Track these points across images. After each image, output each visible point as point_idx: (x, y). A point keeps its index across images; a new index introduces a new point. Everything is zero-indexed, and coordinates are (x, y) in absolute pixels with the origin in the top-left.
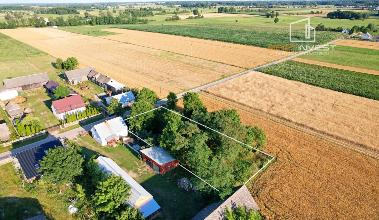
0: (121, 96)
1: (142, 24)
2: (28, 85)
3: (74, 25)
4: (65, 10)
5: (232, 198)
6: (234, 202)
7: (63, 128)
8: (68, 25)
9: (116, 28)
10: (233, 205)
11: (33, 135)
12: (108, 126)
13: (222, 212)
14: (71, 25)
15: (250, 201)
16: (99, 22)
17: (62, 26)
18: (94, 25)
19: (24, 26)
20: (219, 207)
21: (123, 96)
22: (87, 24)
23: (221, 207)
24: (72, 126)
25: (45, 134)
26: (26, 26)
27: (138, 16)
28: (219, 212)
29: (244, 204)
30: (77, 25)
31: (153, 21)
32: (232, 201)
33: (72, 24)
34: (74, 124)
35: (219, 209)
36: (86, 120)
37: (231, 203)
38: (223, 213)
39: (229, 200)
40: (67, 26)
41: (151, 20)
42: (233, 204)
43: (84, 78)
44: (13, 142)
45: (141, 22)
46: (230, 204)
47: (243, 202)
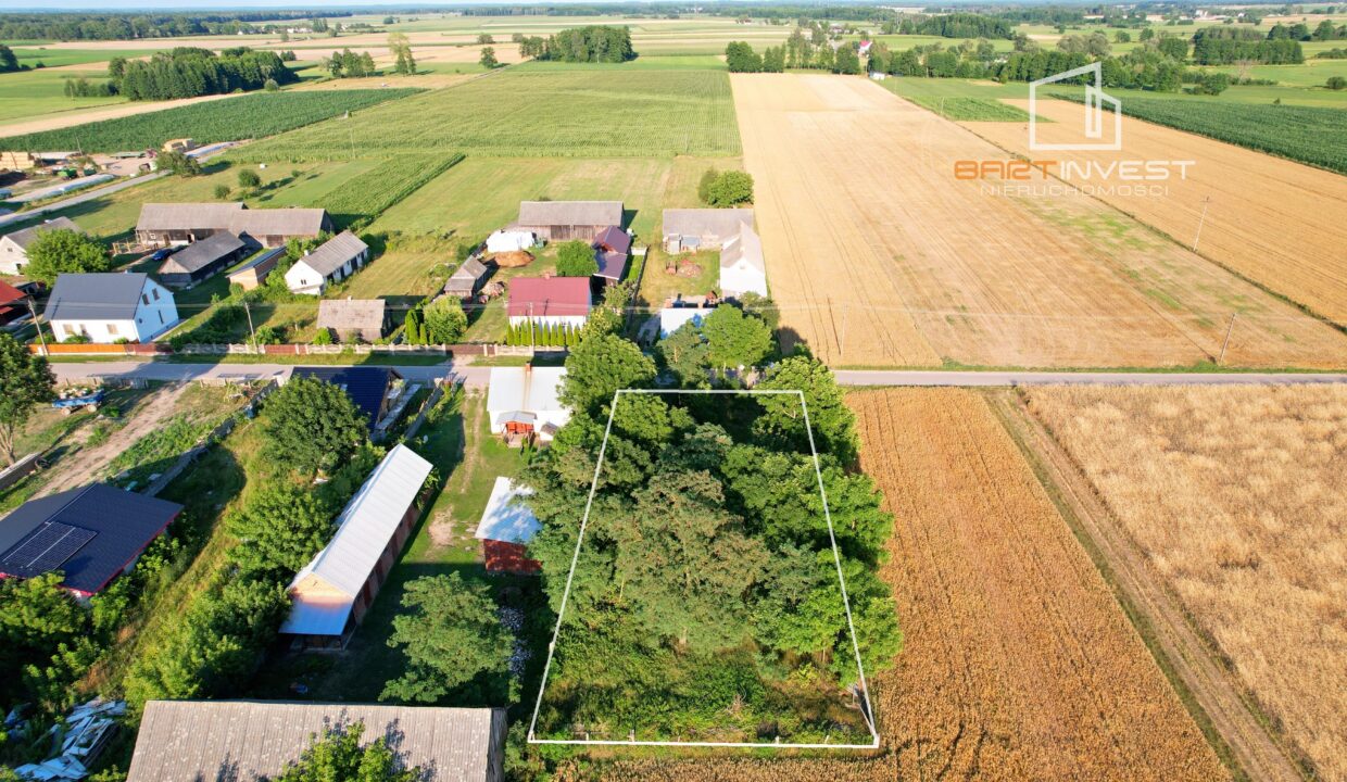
0: (692, 316)
1: (1195, 92)
2: (567, 227)
3: (943, 76)
4: (972, 23)
5: (404, 714)
6: (401, 727)
7: (491, 356)
8: (924, 74)
9: (1066, 98)
10: (393, 736)
11: (417, 347)
12: (528, 382)
13: (338, 725)
14: (931, 75)
15: (466, 773)
16: (1029, 72)
17: (904, 75)
18: (1003, 82)
19: (804, 67)
20: (340, 708)
21: (697, 317)
22: (986, 76)
23: (344, 712)
24: (514, 358)
25: (444, 354)
26: (811, 67)
27: (1218, 60)
28: (327, 720)
29: (433, 762)
30: (950, 76)
31: (1260, 83)
32: (396, 721)
33: (935, 71)
34: (521, 355)
35: (333, 711)
36: (556, 355)
37: (389, 727)
38: (338, 732)
39: (391, 711)
40: (920, 76)
41: (1253, 78)
42: (396, 732)
43: (711, 240)
44: (374, 347)
45: (1191, 86)
46: (383, 724)
47: (436, 752)
